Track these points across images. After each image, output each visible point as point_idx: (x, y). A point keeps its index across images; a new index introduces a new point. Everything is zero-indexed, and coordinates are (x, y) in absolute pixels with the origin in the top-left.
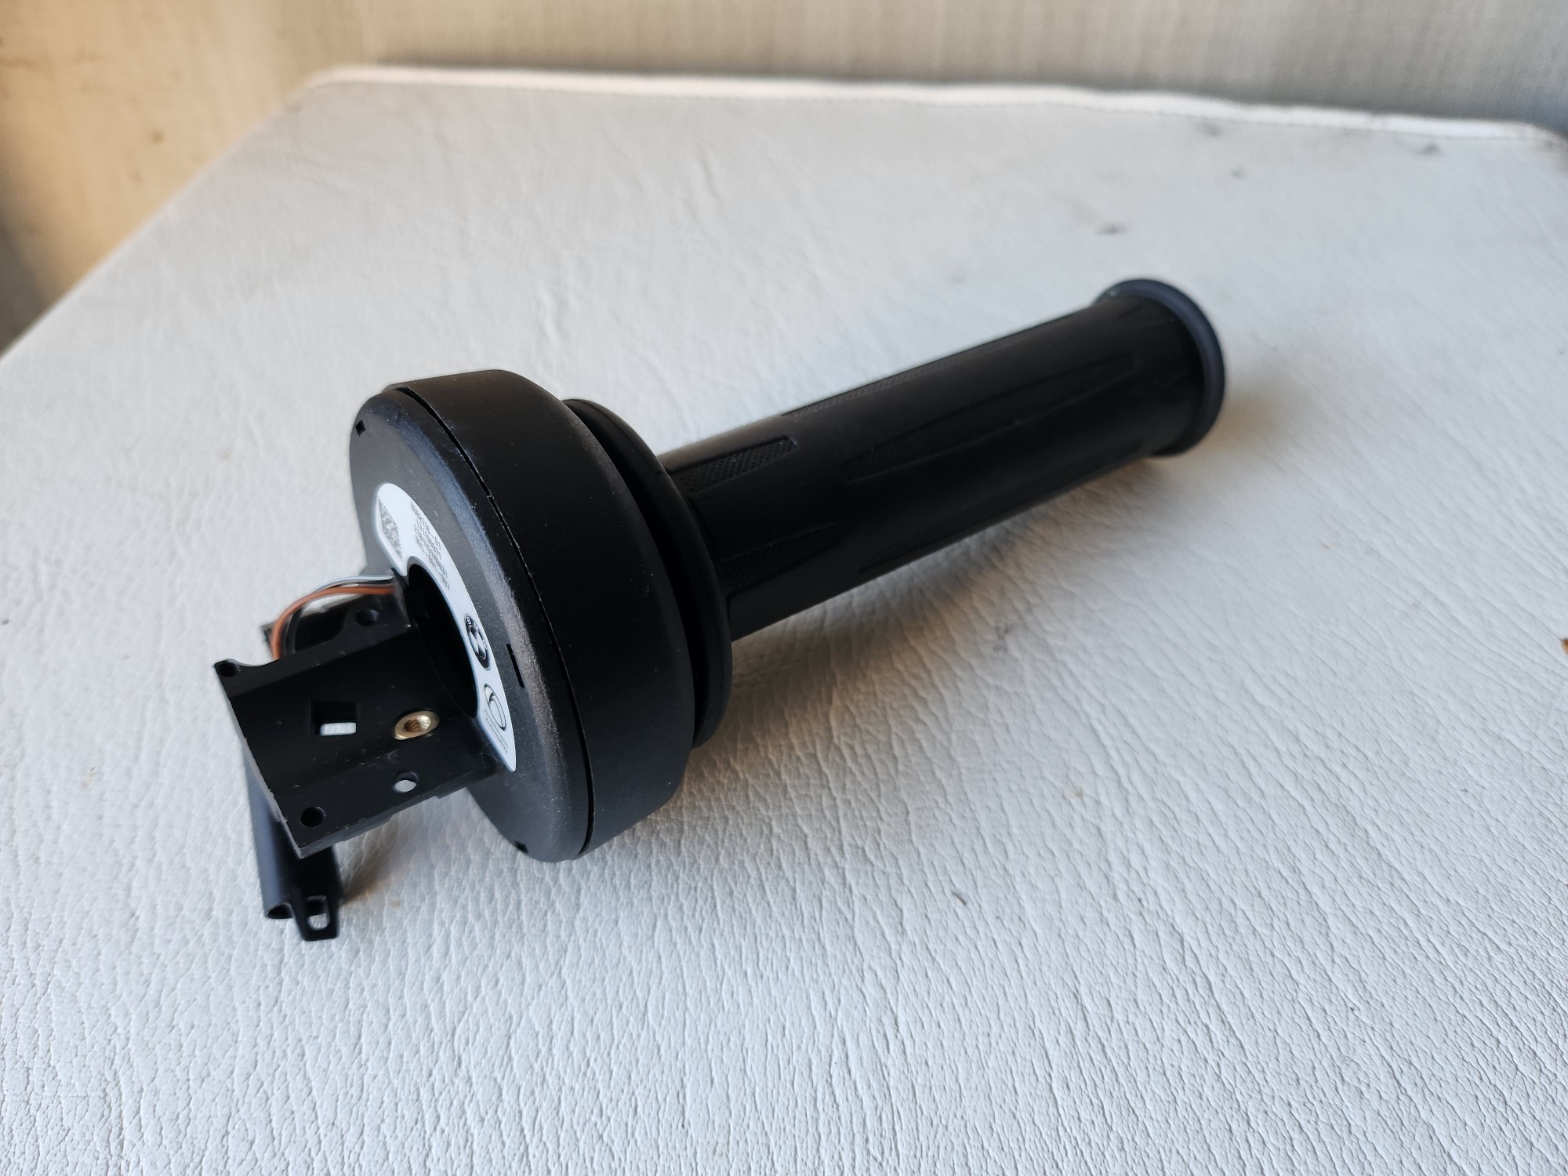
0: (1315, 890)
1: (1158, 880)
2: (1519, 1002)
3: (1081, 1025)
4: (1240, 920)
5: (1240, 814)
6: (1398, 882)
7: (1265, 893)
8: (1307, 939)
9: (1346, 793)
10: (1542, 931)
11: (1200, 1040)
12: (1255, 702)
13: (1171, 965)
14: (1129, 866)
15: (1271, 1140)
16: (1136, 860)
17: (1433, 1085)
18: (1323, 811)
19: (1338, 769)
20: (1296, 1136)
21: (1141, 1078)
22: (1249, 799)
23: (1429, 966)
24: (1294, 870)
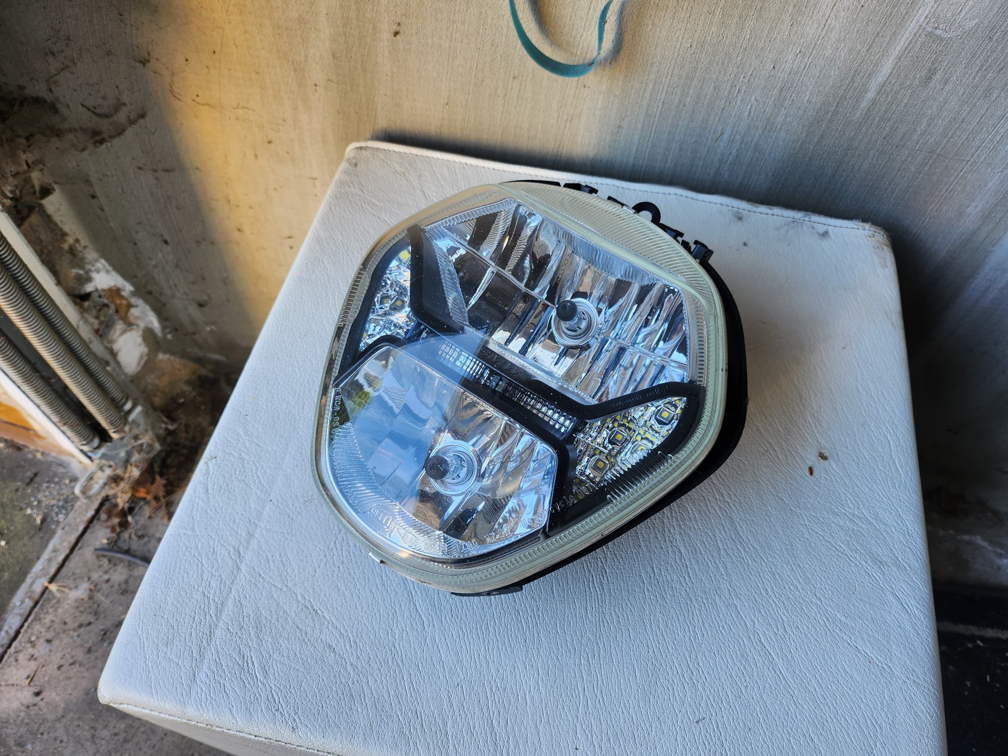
0: (719, 542)
1: (678, 537)
2: (766, 576)
3: (653, 575)
4: (698, 549)
5: (703, 518)
6: (742, 541)
7: (705, 542)
8: (714, 555)
9: (733, 513)
10: (777, 557)
11: (682, 580)
12: (713, 483)
13: (678, 560)
14: (670, 532)
15: (696, 606)
16: (672, 531)
17: (739, 596)
18: (725, 519)
19: (732, 506)
20: (703, 605)
21: (667, 589)
22: (705, 513)
23: (745, 565)
24: (714, 536)
